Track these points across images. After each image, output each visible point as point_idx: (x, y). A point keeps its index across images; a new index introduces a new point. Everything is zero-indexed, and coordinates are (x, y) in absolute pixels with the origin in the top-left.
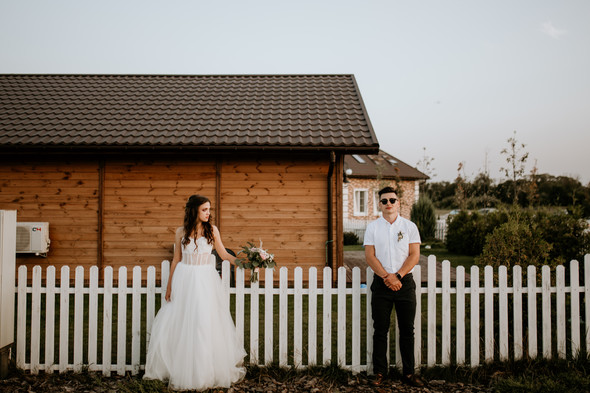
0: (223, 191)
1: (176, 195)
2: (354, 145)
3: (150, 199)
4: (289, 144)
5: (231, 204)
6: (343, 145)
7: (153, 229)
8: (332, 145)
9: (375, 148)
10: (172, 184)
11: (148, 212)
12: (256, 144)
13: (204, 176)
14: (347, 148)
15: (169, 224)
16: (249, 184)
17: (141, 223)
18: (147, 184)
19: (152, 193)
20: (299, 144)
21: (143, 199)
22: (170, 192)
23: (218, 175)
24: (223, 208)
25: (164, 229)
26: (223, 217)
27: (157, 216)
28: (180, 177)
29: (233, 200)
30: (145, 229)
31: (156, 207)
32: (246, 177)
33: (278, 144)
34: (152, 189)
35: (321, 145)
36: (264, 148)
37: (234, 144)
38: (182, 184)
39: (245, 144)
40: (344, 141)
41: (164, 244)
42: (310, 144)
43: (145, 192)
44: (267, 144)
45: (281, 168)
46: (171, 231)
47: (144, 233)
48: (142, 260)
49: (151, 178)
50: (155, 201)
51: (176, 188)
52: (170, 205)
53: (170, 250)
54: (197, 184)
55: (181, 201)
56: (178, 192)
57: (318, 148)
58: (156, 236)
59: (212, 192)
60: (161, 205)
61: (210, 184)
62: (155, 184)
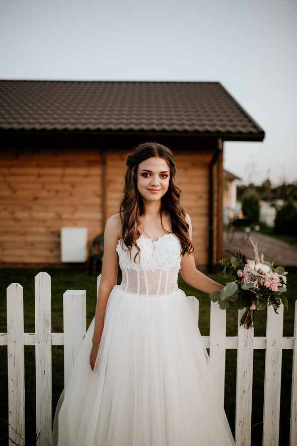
0: (109, 178)
1: (63, 182)
2: (240, 132)
3: (38, 186)
7: (42, 215)
10: (59, 171)
11: (36, 199)
13: (90, 164)
15: (57, 210)
17: (30, 209)
18: (35, 171)
19: (41, 180)
21: (32, 186)
22: (57, 179)
23: (103, 163)
24: (110, 195)
25: (52, 215)
26: (110, 204)
27: (45, 202)
28: (67, 164)
30: (36, 215)
31: (45, 194)
34: (40, 176)
38: (69, 171)
41: (53, 229)
43: (33, 179)
46: (59, 217)
47: (33, 219)
48: (32, 244)
49: (39, 166)
50: (43, 188)
51: (64, 176)
52: (57, 192)
53: (59, 235)
54: (83, 171)
55: (68, 187)
56: (66, 179)
57: (206, 135)
58: (44, 221)
59: (98, 179)
60: (49, 191)
61: (96, 171)
62: (44, 171)
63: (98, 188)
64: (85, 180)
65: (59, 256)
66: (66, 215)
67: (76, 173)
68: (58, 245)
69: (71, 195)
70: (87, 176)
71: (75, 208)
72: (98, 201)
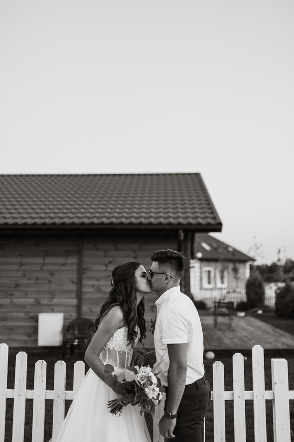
0: (84, 266)
1: (42, 270)
2: (199, 224)
3: (20, 274)
4: (141, 224)
5: (90, 278)
6: (190, 224)
7: (22, 301)
8: (180, 224)
9: (218, 227)
10: (39, 260)
11: (17, 286)
12: (112, 224)
13: (67, 254)
14: (193, 227)
15: (36, 296)
16: (108, 260)
17: (12, 295)
18: (17, 260)
19: (23, 268)
20: (151, 224)
21: (14, 274)
22: (38, 268)
23: (80, 253)
24: (85, 282)
25: (31, 301)
26: (85, 290)
27: (26, 289)
28: (47, 254)
29: (93, 274)
30: (16, 301)
31: (25, 281)
32: (104, 254)
33: (131, 224)
34: (22, 265)
35: (170, 224)
36: (118, 227)
37: (92, 224)
38: (48, 260)
39: (102, 224)
40: (191, 221)
41: (31, 314)
42: (160, 224)
43: (16, 267)
44: (122, 224)
45: (136, 246)
46: (38, 303)
47: (14, 305)
48: (12, 329)
49: (21, 255)
50: (25, 275)
51: (43, 264)
52: (37, 279)
53: (36, 320)
54: (61, 260)
55: (47, 275)
56: (45, 268)
57: (168, 227)
58: (24, 307)
59: (75, 268)
60: (29, 279)
61: (73, 260)
62: (25, 260)
63: (74, 276)
64: (62, 268)
65: (36, 341)
66: (44, 302)
67: (54, 261)
68: (35, 330)
69: (50, 282)
70: (64, 265)
71: (53, 294)
72: (74, 288)
